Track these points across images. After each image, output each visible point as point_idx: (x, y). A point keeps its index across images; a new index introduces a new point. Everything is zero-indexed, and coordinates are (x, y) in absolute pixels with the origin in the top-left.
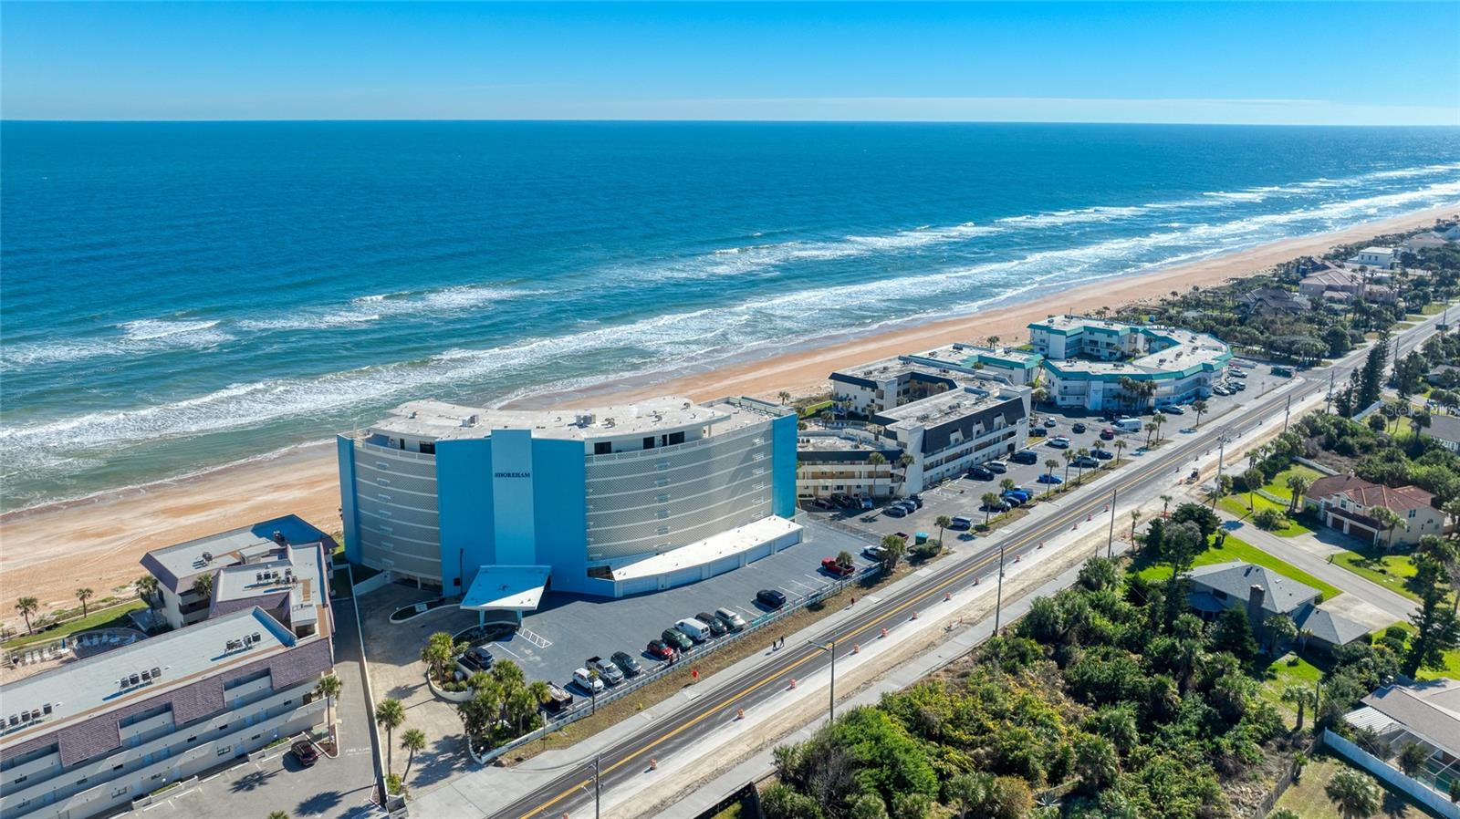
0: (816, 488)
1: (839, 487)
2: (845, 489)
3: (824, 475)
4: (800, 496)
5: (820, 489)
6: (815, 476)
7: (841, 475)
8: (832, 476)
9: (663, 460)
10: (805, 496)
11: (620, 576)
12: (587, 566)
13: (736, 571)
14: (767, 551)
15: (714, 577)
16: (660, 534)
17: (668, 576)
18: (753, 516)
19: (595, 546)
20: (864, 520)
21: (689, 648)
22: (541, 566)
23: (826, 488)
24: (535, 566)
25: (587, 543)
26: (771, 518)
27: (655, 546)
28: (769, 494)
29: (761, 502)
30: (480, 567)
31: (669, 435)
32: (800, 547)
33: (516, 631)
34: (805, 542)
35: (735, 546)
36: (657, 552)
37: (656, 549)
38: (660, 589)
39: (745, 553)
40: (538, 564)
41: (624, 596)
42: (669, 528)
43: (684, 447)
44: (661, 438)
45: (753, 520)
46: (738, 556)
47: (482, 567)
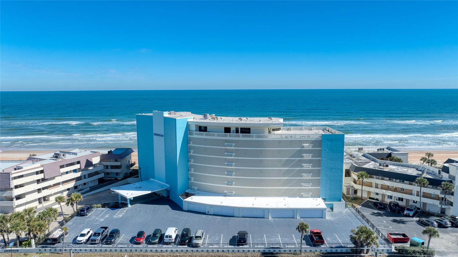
0: (383, 196)
1: (401, 199)
2: (405, 201)
3: (388, 188)
4: (370, 198)
5: (386, 197)
6: (383, 187)
7: (402, 191)
8: (395, 190)
10: (373, 199)
11: (189, 199)
12: (186, 191)
13: (259, 219)
14: (291, 215)
15: (242, 217)
16: (228, 185)
17: (212, 207)
18: (302, 194)
19: (193, 182)
20: (395, 221)
21: (154, 244)
22: (166, 184)
23: (391, 197)
24: (165, 184)
25: (189, 179)
26: (315, 199)
27: (225, 192)
28: (317, 183)
29: (309, 187)
30: (150, 179)
31: (241, 128)
32: (319, 220)
33: (123, 208)
34: (327, 219)
35: (268, 205)
36: (226, 195)
37: (226, 194)
38: (207, 213)
39: (268, 210)
40: (166, 183)
41: (188, 210)
42: (234, 183)
43: (249, 137)
44: (235, 129)
45: (302, 196)
46: (263, 210)
47: (151, 179)
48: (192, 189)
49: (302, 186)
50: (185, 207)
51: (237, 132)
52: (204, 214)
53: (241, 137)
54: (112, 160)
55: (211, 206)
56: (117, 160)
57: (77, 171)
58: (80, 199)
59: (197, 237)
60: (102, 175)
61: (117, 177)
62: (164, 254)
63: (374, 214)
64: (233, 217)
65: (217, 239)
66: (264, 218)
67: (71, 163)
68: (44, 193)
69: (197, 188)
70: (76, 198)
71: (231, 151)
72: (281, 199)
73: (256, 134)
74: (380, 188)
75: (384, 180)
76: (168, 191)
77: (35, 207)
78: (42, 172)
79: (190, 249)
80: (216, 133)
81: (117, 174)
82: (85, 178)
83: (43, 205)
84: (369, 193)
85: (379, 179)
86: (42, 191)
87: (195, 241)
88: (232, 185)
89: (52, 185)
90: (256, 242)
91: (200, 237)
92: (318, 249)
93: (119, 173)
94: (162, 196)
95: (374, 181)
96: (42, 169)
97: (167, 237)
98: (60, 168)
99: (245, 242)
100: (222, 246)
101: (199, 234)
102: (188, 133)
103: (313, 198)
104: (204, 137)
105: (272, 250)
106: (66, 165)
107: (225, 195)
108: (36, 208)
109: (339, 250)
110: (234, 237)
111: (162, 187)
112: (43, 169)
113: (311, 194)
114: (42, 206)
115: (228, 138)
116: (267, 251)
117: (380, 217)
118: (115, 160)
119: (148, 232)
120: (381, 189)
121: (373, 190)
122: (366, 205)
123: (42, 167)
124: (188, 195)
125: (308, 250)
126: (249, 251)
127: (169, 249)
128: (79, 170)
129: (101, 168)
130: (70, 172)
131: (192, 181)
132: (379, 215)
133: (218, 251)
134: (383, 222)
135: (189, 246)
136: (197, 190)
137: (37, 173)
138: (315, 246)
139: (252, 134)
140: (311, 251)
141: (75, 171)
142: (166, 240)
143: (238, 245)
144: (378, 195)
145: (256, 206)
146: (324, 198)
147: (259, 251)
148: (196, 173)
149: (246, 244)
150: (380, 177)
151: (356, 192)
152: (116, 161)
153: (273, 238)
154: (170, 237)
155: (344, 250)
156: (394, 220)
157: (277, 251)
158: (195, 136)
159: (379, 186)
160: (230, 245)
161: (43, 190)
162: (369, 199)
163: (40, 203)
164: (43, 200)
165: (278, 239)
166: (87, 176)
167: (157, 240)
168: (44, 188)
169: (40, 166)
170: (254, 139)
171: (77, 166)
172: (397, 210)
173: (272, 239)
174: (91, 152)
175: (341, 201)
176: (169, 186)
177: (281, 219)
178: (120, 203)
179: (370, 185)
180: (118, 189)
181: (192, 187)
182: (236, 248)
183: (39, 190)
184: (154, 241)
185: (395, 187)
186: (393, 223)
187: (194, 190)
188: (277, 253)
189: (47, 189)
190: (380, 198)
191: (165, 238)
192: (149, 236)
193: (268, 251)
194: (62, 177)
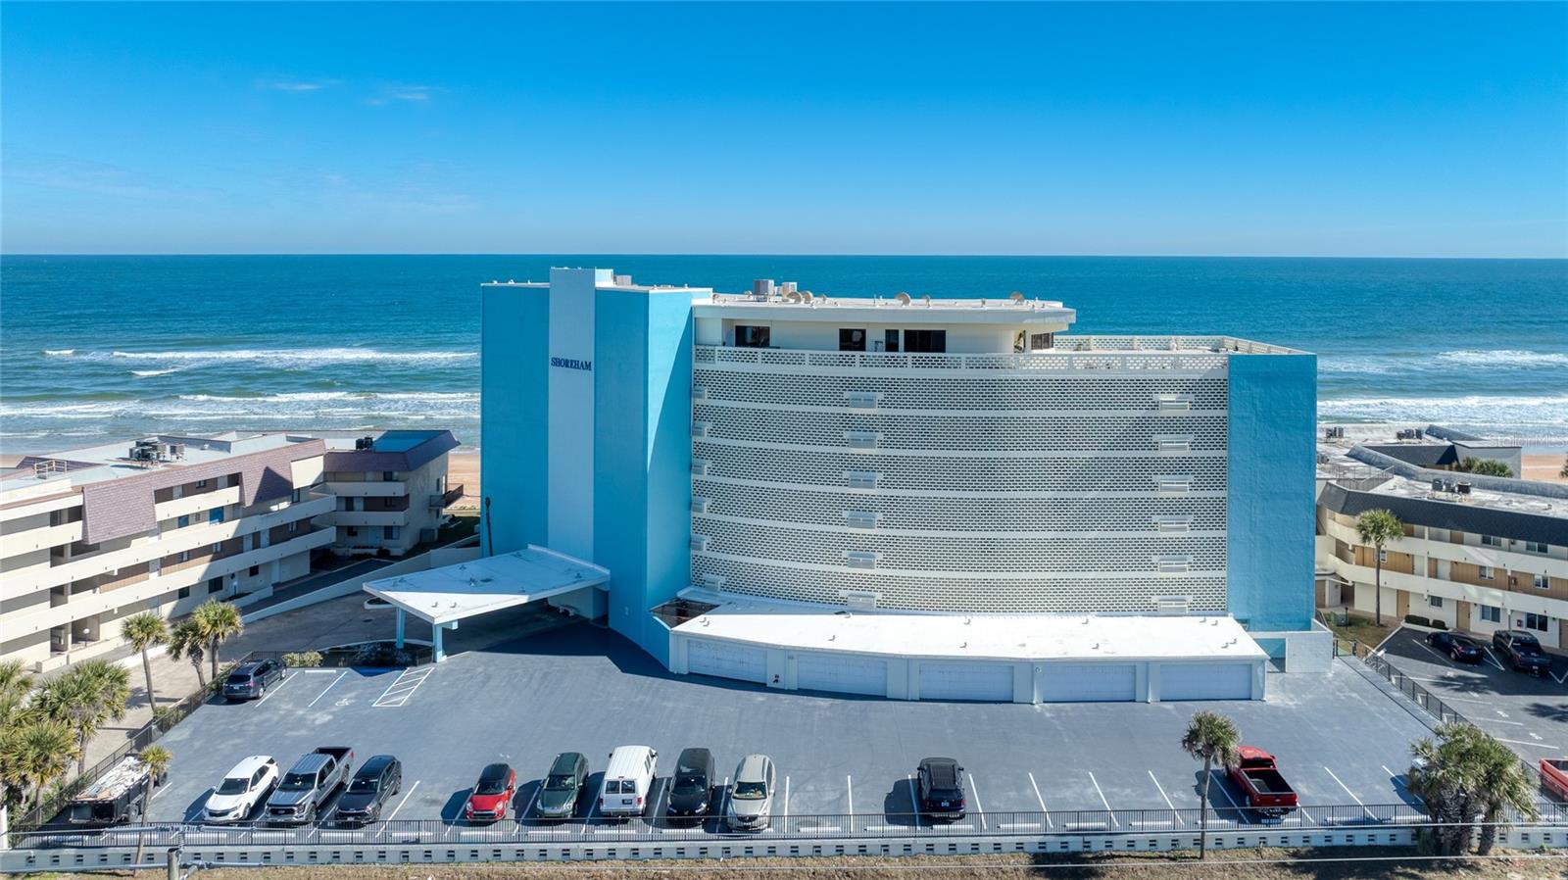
0: (1463, 607)
1: (1538, 623)
2: (1554, 627)
3: (1479, 576)
4: (1410, 619)
5: (1476, 613)
6: (1461, 574)
7: (1541, 586)
8: (1514, 583)
9: (870, 385)
10: (1424, 622)
11: (693, 626)
12: (680, 594)
13: (993, 705)
14: (1122, 689)
15: (922, 700)
16: (853, 565)
17: (791, 658)
18: (1155, 599)
19: (710, 554)
20: (1542, 711)
21: (556, 821)
22: (596, 567)
23: (1494, 614)
24: (591, 566)
25: (690, 543)
26: (1211, 620)
27: (843, 593)
28: (1213, 554)
29: (1184, 570)
30: (527, 547)
31: (906, 332)
32: (1241, 709)
33: (415, 665)
34: (1271, 702)
35: (1023, 645)
36: (844, 608)
37: (844, 602)
38: (770, 684)
39: (1031, 666)
40: (596, 562)
41: (690, 674)
42: (879, 556)
43: (942, 364)
44: (882, 337)
45: (1153, 611)
46: (1010, 667)
47: (531, 547)
48: (702, 584)
49: (1154, 567)
50: (677, 661)
51: (892, 347)
52: (760, 687)
53: (910, 368)
54: (370, 475)
55: (790, 653)
56: (391, 473)
57: (226, 515)
58: (230, 630)
59: (744, 788)
60: (325, 537)
61: (387, 544)
62: (602, 866)
63: (1444, 682)
64: (884, 698)
65: (829, 796)
66: (1011, 702)
67: (205, 481)
68: (80, 606)
69: (722, 580)
70: (215, 624)
71: (868, 425)
72: (1073, 622)
73: (968, 355)
74: (1447, 576)
75: (1460, 541)
76: (602, 596)
77: (34, 668)
78: (76, 514)
79: (716, 843)
80: (807, 352)
81: (389, 531)
82: (256, 545)
83: (68, 657)
84: (1402, 596)
85: (1439, 539)
86: (70, 597)
87: (740, 807)
88: (869, 565)
89: (116, 573)
90: (998, 805)
91: (759, 787)
92: (1271, 832)
93: (399, 527)
94: (577, 616)
95: (1425, 547)
96: (76, 501)
97: (614, 787)
98: (156, 503)
99: (957, 804)
100: (855, 826)
101: (752, 774)
102: (694, 353)
103: (1202, 619)
104: (759, 367)
105: (1075, 844)
106: (180, 490)
107: (840, 608)
108: (35, 672)
109: (1361, 838)
110: (901, 787)
111: (579, 576)
112: (81, 504)
113: (1190, 598)
114: (65, 663)
115: (857, 371)
116: (1054, 846)
117: (1476, 695)
118: (385, 473)
119: (530, 767)
120: (1453, 580)
121: (1419, 585)
122: (1402, 646)
123: (77, 493)
124: (685, 610)
125: (1230, 840)
126: (975, 847)
127: (623, 845)
128: (237, 510)
129: (325, 505)
130: (198, 517)
131: (704, 552)
132: (1467, 685)
133: (840, 850)
134: (1494, 715)
135: (709, 827)
136: (725, 588)
137: (55, 518)
138: (1255, 818)
139: (952, 355)
140: (1241, 841)
141: (217, 515)
142: (610, 802)
143: (928, 821)
144: (1440, 605)
145: (975, 651)
146: (1245, 615)
147: (1020, 847)
148: (722, 518)
149: (962, 817)
150: (1447, 532)
151: (1347, 594)
152: (388, 477)
153: (1069, 787)
154: (629, 787)
155: (1382, 838)
156: (1537, 706)
157: (1098, 844)
158: (720, 366)
159: (1445, 569)
160: (891, 820)
161: (73, 593)
162: (1407, 622)
163: (56, 649)
164: (70, 636)
165: (1090, 791)
166: (264, 539)
167: (568, 806)
168: (79, 587)
169: (70, 490)
170: (963, 373)
171: (228, 496)
172: (1536, 664)
173: (1068, 794)
174: (289, 439)
175: (1310, 630)
176: (607, 572)
177: (1081, 705)
178: (400, 646)
179: (1406, 565)
180: (395, 588)
181: (705, 576)
182: (916, 836)
183: (57, 594)
184: (557, 811)
185: (1513, 572)
186: (1535, 718)
187: (711, 588)
188: (1098, 858)
189: (91, 591)
190: (1448, 616)
191: (603, 794)
192: (530, 787)
193: (1058, 849)
194: (160, 538)
